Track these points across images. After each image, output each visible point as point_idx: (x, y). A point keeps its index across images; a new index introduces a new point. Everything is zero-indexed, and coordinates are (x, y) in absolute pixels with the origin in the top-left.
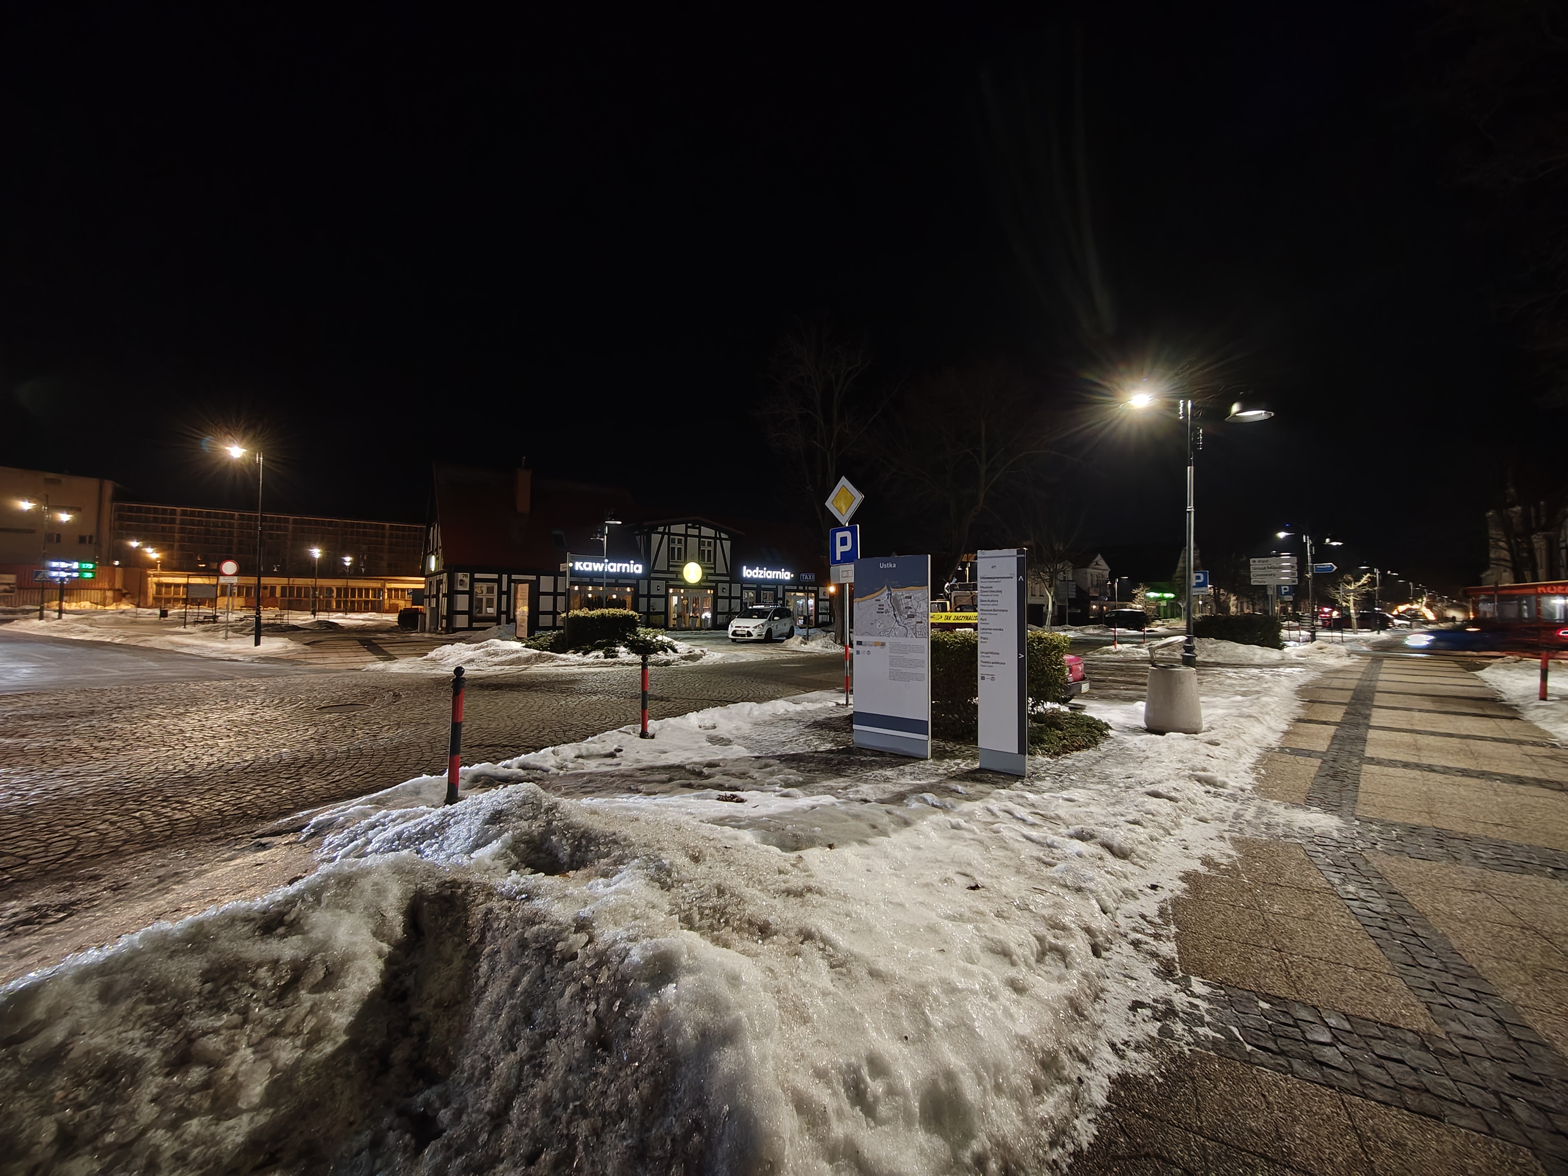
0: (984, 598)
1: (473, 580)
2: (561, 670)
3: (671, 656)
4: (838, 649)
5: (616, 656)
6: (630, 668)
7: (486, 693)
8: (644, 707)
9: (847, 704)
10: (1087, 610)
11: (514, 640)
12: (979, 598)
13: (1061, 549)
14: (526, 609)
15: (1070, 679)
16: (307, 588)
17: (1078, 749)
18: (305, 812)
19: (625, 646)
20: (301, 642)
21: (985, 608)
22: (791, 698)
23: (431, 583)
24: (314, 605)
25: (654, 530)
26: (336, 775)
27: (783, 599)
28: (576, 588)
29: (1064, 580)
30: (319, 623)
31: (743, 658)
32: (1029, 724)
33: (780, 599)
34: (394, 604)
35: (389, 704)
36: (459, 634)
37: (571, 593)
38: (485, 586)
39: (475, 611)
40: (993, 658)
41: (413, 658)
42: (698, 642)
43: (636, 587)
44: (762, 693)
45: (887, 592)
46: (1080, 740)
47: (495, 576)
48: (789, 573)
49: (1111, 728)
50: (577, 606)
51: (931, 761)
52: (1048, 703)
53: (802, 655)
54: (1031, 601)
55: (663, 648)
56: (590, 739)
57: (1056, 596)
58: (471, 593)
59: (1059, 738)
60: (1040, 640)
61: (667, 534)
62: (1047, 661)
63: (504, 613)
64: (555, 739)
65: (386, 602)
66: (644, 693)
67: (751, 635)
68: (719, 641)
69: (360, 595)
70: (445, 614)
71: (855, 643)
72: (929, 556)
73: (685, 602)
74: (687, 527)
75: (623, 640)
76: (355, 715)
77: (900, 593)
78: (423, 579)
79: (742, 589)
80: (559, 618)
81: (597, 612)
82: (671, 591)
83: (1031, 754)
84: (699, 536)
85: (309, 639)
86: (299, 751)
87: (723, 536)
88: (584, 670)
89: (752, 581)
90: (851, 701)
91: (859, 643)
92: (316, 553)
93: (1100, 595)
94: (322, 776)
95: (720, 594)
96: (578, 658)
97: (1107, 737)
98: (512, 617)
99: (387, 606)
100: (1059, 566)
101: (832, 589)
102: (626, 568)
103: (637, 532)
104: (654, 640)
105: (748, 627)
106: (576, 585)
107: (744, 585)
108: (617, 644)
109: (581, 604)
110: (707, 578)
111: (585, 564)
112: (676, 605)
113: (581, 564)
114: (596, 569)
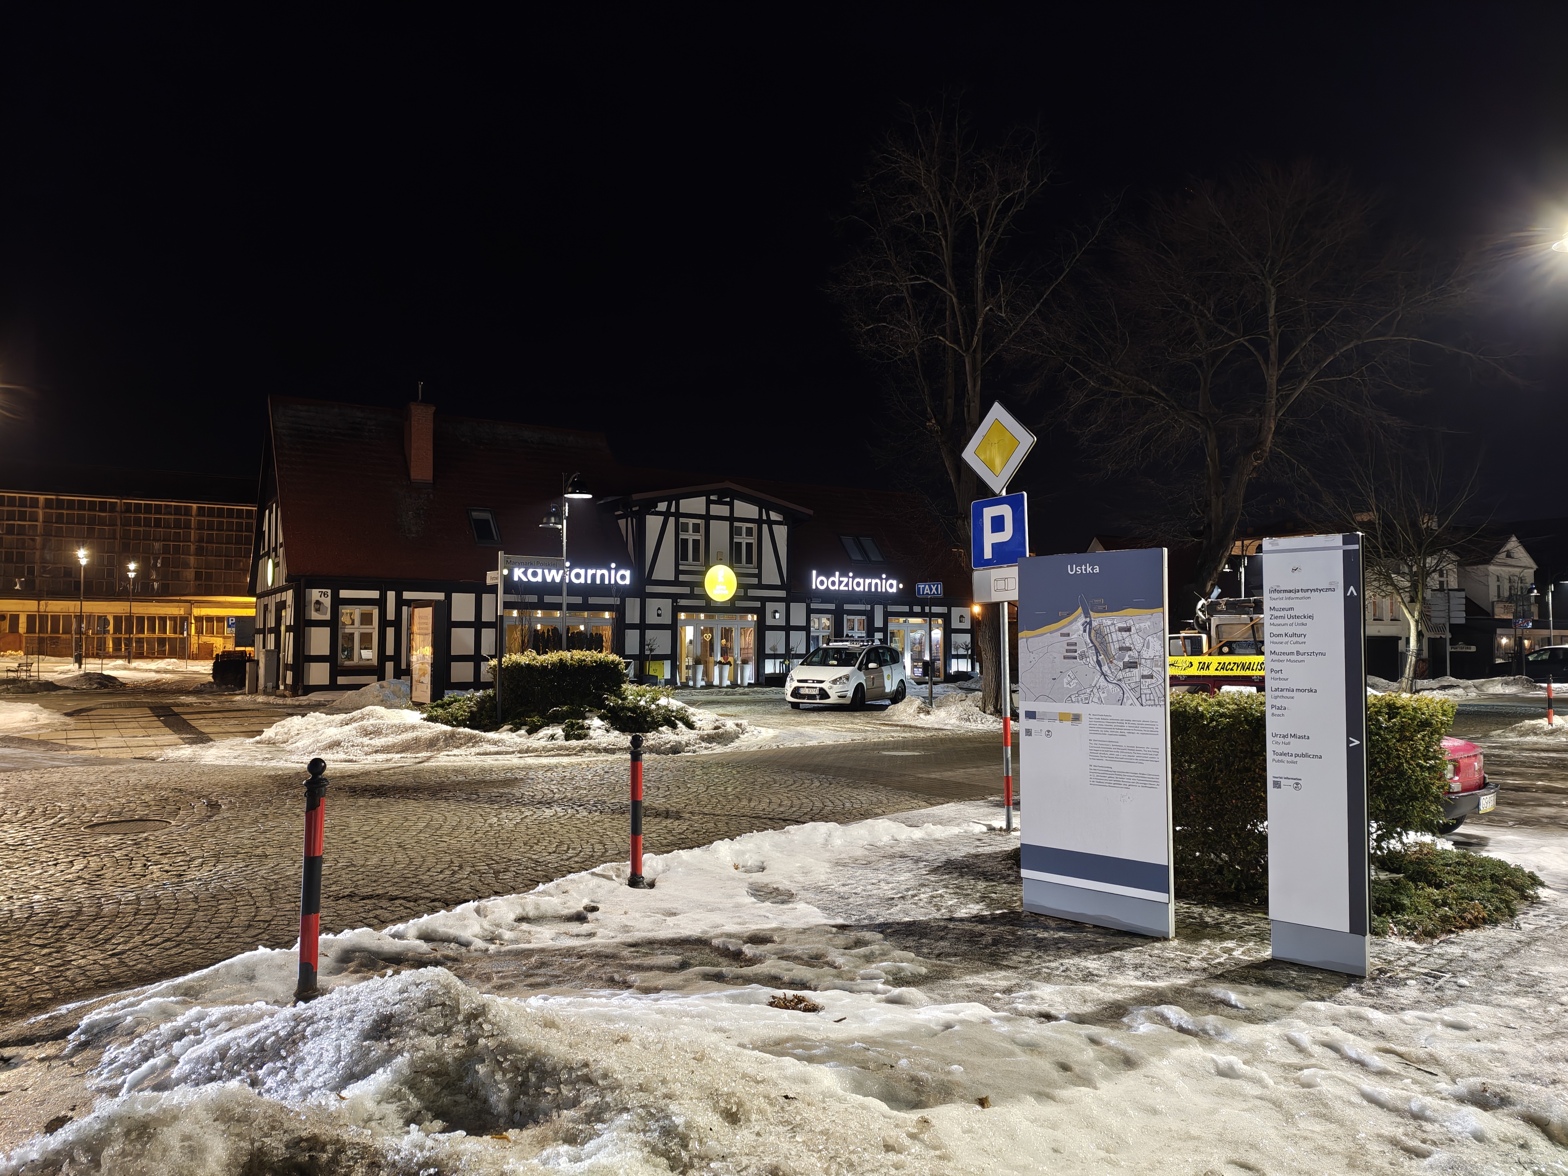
0: (1276, 630)
1: (337, 602)
2: (489, 761)
3: (683, 735)
4: (989, 724)
5: (585, 736)
6: (610, 757)
7: (361, 802)
8: (636, 830)
9: (1009, 829)
10: (1489, 646)
11: (407, 708)
12: (1268, 630)
13: (1434, 526)
14: (428, 651)
15: (1456, 787)
16: (67, 618)
17: (1473, 925)
18: (71, 1006)
19: (602, 718)
20: (58, 711)
21: (1278, 648)
22: (905, 814)
23: (266, 606)
24: (79, 646)
25: (649, 507)
26: (119, 943)
27: (884, 629)
28: (515, 613)
29: (1441, 589)
30: (88, 677)
31: (811, 738)
32: (1373, 874)
33: (879, 630)
34: (205, 644)
35: (201, 821)
36: (314, 697)
37: (506, 624)
38: (357, 611)
39: (341, 656)
40: (1297, 746)
41: (238, 740)
42: (731, 709)
43: (620, 611)
44: (848, 805)
45: (1082, 620)
46: (1476, 909)
47: (375, 594)
48: (894, 582)
49: (1542, 884)
50: (517, 645)
51: (1175, 943)
52: (1412, 834)
53: (921, 735)
54: (1373, 629)
55: (670, 720)
56: (541, 887)
57: (1424, 618)
58: (333, 624)
59: (1435, 902)
60: (1393, 710)
61: (672, 514)
62: (1405, 749)
63: (390, 658)
64: (479, 886)
65: (194, 640)
66: (636, 804)
67: (828, 697)
68: (769, 707)
69: (152, 629)
70: (290, 660)
71: (1022, 716)
72: (1165, 550)
73: (707, 637)
74: (709, 502)
75: (597, 705)
76: (146, 839)
77: (1108, 621)
78: (254, 599)
79: (809, 612)
80: (485, 667)
81: (552, 657)
82: (682, 616)
83: (1377, 934)
84: (731, 519)
85: (72, 705)
86: (59, 900)
87: (774, 516)
88: (531, 761)
89: (827, 596)
90: (1016, 822)
91: (1031, 715)
92: (83, 556)
93: (1516, 615)
94: (97, 943)
95: (769, 621)
96: (519, 740)
97: (1535, 901)
98: (404, 666)
99: (194, 648)
100: (1430, 561)
101: (977, 609)
102: (603, 576)
103: (620, 512)
104: (653, 706)
105: (822, 682)
106: (514, 608)
107: (813, 606)
108: (587, 714)
109: (523, 642)
110: (745, 593)
111: (530, 571)
112: (691, 642)
113: (523, 570)
114: (549, 579)
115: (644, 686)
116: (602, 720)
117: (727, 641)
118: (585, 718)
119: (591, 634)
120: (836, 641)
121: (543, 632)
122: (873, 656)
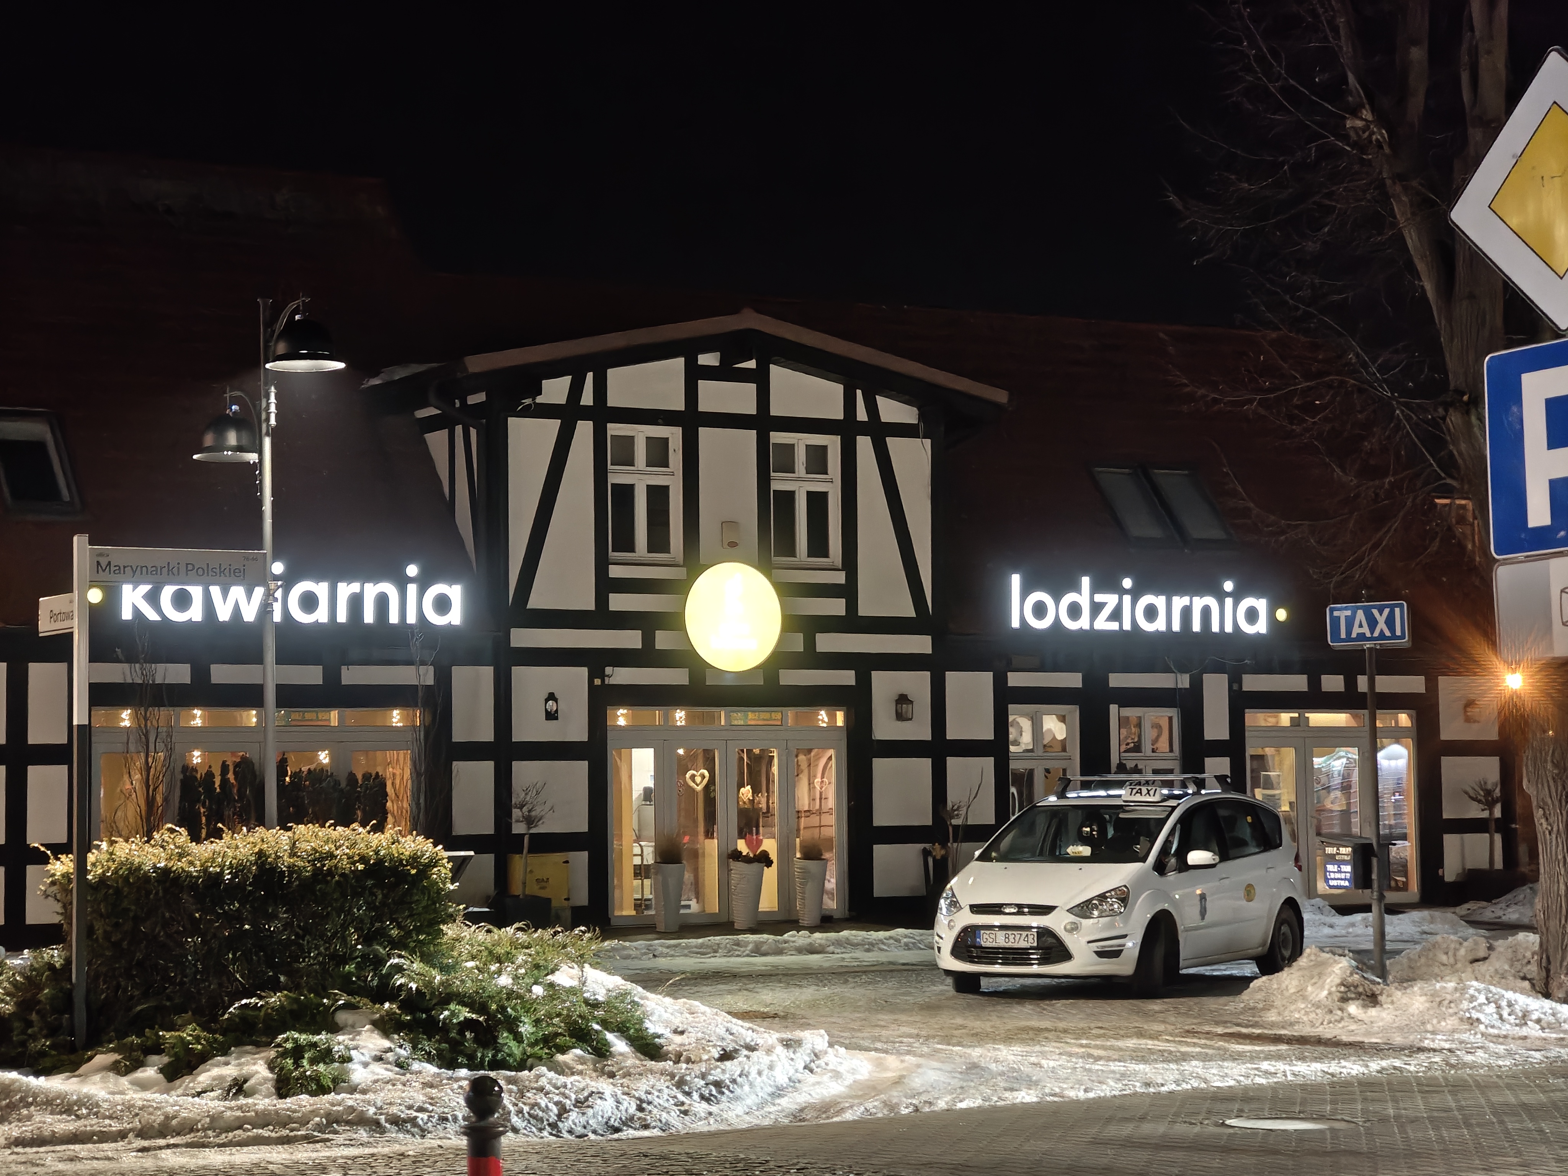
25: (517, 395)
27: (1233, 747)
28: (126, 718)
33: (1217, 748)
37: (98, 748)
42: (770, 998)
43: (434, 705)
48: (1261, 605)
55: (587, 1031)
61: (586, 413)
67: (1064, 955)
73: (698, 778)
74: (694, 374)
75: (369, 992)
79: (1005, 697)
80: (36, 880)
81: (235, 847)
82: (621, 717)
84: (762, 422)
87: (891, 411)
88: (174, 1160)
89: (1056, 649)
95: (883, 729)
101: (1514, 680)
103: (432, 411)
104: (538, 990)
105: (1046, 910)
106: (124, 705)
107: (1015, 679)
108: (342, 1017)
109: (150, 802)
110: (810, 643)
111: (168, 592)
112: (647, 794)
113: (145, 588)
114: (224, 614)
115: (510, 930)
116: (386, 1033)
117: (756, 791)
118: (335, 1029)
119: (352, 777)
120: (1086, 786)
121: (210, 775)
122: (1198, 828)
